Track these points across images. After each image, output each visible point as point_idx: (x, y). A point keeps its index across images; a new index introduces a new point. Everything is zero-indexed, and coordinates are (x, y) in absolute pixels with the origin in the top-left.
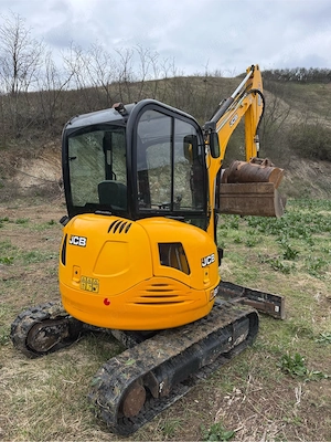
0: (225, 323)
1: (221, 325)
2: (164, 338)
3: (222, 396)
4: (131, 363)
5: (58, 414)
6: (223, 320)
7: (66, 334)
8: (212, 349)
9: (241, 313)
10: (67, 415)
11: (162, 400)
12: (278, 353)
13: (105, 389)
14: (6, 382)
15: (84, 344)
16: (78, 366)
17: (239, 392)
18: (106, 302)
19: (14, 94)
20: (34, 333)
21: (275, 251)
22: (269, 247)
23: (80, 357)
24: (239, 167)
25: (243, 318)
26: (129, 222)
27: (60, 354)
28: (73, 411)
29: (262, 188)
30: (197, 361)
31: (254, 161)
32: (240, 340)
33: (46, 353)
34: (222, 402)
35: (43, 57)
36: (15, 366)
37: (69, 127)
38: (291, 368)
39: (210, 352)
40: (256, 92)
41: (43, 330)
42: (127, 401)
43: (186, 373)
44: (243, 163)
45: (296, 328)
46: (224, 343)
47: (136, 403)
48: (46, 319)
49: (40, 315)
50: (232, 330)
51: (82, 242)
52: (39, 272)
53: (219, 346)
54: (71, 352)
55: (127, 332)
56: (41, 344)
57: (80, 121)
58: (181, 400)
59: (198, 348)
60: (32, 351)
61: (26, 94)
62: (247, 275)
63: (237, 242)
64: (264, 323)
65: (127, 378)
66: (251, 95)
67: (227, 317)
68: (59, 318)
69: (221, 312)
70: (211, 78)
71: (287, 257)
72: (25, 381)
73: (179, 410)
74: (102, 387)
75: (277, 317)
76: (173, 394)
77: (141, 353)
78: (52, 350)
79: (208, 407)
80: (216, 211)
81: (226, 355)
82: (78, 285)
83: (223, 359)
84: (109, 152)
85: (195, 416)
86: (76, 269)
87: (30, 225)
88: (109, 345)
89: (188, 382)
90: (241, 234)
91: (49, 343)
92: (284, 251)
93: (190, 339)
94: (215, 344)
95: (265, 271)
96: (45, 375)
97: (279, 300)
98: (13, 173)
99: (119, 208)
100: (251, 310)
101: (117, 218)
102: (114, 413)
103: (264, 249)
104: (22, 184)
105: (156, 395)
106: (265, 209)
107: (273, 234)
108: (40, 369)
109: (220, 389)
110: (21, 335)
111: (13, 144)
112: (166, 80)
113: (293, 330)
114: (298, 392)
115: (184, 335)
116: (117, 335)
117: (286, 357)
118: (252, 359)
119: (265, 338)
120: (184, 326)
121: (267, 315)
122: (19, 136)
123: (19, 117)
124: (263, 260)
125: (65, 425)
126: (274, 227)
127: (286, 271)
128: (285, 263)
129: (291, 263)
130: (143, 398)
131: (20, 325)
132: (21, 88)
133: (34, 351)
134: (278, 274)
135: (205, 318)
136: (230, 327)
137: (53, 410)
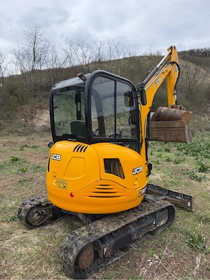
0: (150, 212)
1: (147, 213)
2: (108, 220)
3: (146, 259)
4: (85, 234)
5: (41, 264)
6: (149, 210)
7: (51, 215)
8: (141, 228)
9: (161, 205)
10: (46, 265)
11: (105, 259)
12: (187, 233)
13: (68, 250)
14: (13, 243)
15: (61, 222)
16: (56, 235)
17: (157, 257)
18: (72, 195)
19: (33, 71)
20: (31, 214)
21: (194, 166)
22: (190, 164)
23: (58, 230)
24: (162, 111)
25: (163, 209)
26: (86, 145)
27: (47, 228)
28: (50, 263)
29: (177, 124)
30: (130, 236)
31: (172, 107)
32: (162, 223)
33: (39, 226)
34: (145, 263)
35: (50, 49)
36: (19, 233)
37: (54, 88)
38: (195, 243)
39: (140, 230)
40: (173, 63)
41: (37, 212)
42: (81, 258)
43: (123, 243)
44: (165, 108)
45: (201, 218)
46: (150, 225)
47: (87, 260)
48: (39, 205)
49: (35, 203)
50: (156, 217)
51: (58, 157)
52: (41, 177)
53: (146, 227)
54: (54, 227)
55: (86, 215)
56: (35, 221)
57: (60, 85)
58: (118, 260)
59: (131, 227)
60: (30, 225)
61: (40, 71)
62: (172, 182)
63: (168, 160)
64: (179, 213)
65: (81, 243)
66: (170, 65)
67: (152, 208)
68: (48, 205)
69: (148, 205)
70: (154, 56)
71: (201, 170)
72: (23, 243)
73: (116, 267)
74: (66, 249)
75: (189, 210)
76: (113, 256)
77: (92, 228)
78: (42, 225)
79: (135, 266)
80: (147, 140)
81: (151, 233)
82: (55, 184)
83: (149, 236)
84: (79, 103)
85: (126, 271)
86: (55, 174)
87: (40, 149)
88: (77, 223)
89: (124, 249)
90: (171, 155)
91: (40, 220)
92: (199, 167)
93: (125, 221)
94: (143, 225)
95: (185, 179)
96: (36, 240)
97: (190, 199)
98: (32, 118)
99: (81, 137)
100: (169, 204)
101: (79, 143)
102: (72, 265)
103: (186, 165)
104: (37, 124)
105: (101, 256)
106: (180, 138)
107: (193, 155)
108: (34, 236)
109: (144, 255)
110: (23, 214)
111: (32, 100)
112: (125, 59)
113: (200, 219)
114: (198, 260)
115: (122, 218)
116: (81, 217)
117: (192, 237)
118: (168, 237)
119: (180, 224)
120: (122, 213)
121: (183, 208)
122: (35, 96)
123: (36, 85)
124: (185, 172)
125: (44, 271)
126: (194, 151)
127: (200, 180)
128: (199, 174)
129: (203, 174)
130: (92, 257)
131: (23, 208)
132: (37, 67)
133: (31, 225)
134: (193, 182)
135: (137, 208)
136: (153, 215)
137: (38, 262)
